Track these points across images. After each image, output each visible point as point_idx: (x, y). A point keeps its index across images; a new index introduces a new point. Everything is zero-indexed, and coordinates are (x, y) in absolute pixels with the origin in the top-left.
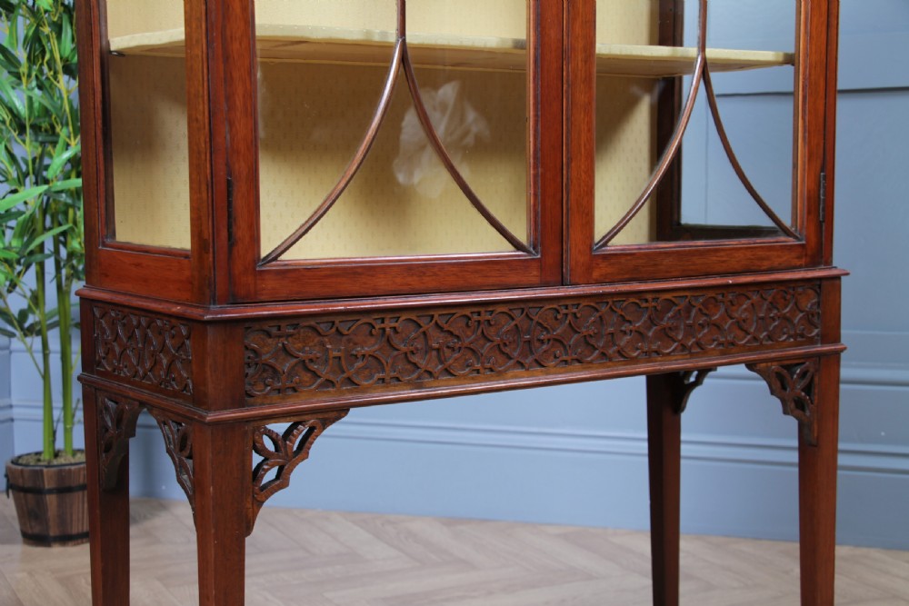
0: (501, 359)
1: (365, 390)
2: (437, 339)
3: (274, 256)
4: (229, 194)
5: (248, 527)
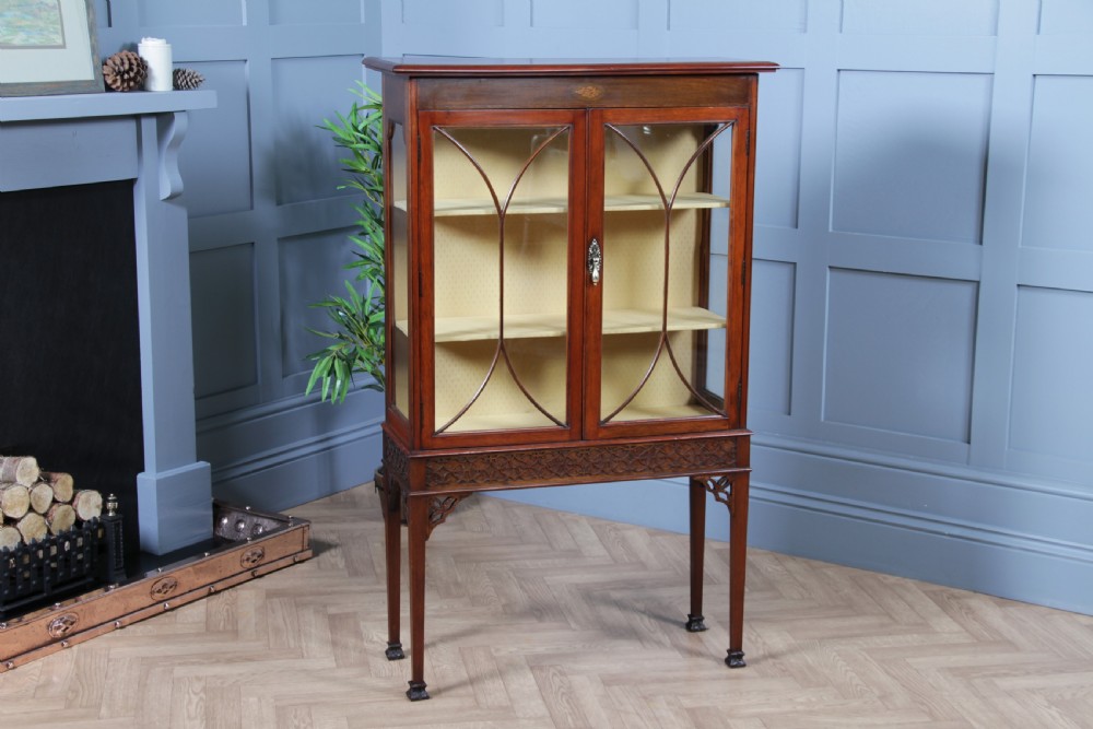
0: (548, 473)
1: (479, 485)
2: (515, 464)
3: (442, 431)
4: (421, 408)
5: (427, 537)
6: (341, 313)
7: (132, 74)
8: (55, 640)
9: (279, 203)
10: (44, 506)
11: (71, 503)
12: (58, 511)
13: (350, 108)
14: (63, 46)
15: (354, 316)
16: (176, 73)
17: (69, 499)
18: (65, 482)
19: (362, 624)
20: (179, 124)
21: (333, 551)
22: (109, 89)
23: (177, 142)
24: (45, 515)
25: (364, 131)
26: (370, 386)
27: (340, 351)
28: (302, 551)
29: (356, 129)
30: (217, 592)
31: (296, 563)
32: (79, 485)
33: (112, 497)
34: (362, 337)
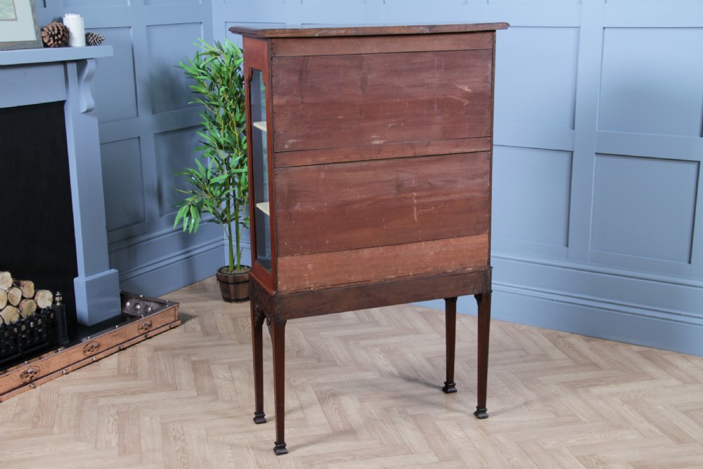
6: (193, 178)
7: (60, 36)
8: (25, 384)
9: (154, 112)
10: (17, 301)
11: (33, 298)
12: (25, 304)
13: (195, 55)
14: (16, 19)
15: (201, 179)
16: (87, 35)
17: (32, 296)
18: (29, 286)
19: (212, 367)
20: (90, 67)
21: (193, 320)
22: (46, 45)
23: (89, 78)
24: (18, 307)
25: (203, 68)
26: (212, 221)
27: (194, 201)
28: (174, 321)
29: (198, 67)
30: (124, 349)
31: (171, 328)
32: (38, 287)
33: (58, 294)
34: (206, 192)
